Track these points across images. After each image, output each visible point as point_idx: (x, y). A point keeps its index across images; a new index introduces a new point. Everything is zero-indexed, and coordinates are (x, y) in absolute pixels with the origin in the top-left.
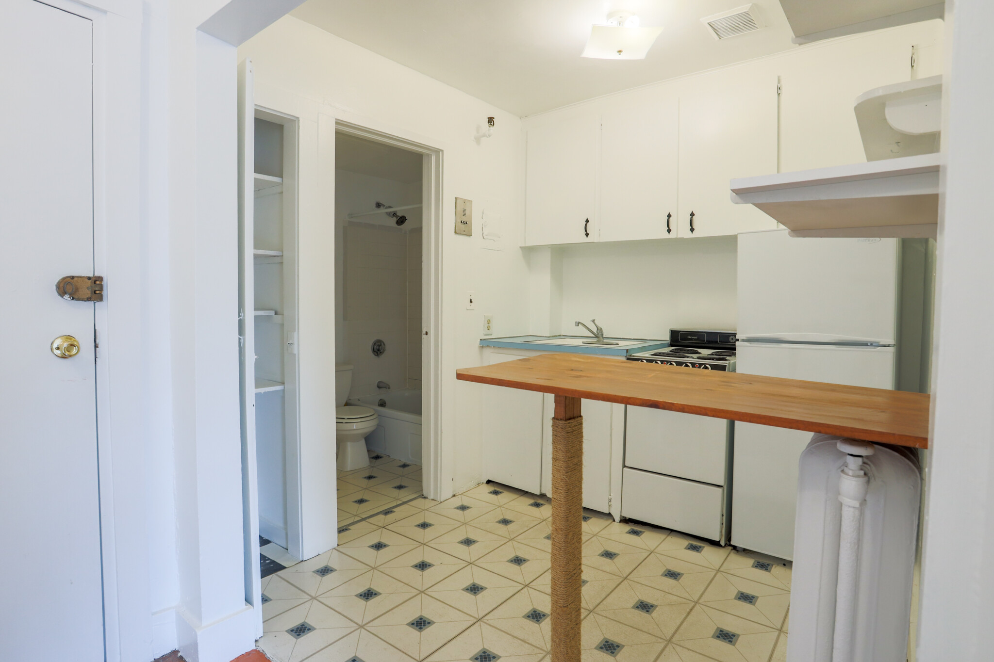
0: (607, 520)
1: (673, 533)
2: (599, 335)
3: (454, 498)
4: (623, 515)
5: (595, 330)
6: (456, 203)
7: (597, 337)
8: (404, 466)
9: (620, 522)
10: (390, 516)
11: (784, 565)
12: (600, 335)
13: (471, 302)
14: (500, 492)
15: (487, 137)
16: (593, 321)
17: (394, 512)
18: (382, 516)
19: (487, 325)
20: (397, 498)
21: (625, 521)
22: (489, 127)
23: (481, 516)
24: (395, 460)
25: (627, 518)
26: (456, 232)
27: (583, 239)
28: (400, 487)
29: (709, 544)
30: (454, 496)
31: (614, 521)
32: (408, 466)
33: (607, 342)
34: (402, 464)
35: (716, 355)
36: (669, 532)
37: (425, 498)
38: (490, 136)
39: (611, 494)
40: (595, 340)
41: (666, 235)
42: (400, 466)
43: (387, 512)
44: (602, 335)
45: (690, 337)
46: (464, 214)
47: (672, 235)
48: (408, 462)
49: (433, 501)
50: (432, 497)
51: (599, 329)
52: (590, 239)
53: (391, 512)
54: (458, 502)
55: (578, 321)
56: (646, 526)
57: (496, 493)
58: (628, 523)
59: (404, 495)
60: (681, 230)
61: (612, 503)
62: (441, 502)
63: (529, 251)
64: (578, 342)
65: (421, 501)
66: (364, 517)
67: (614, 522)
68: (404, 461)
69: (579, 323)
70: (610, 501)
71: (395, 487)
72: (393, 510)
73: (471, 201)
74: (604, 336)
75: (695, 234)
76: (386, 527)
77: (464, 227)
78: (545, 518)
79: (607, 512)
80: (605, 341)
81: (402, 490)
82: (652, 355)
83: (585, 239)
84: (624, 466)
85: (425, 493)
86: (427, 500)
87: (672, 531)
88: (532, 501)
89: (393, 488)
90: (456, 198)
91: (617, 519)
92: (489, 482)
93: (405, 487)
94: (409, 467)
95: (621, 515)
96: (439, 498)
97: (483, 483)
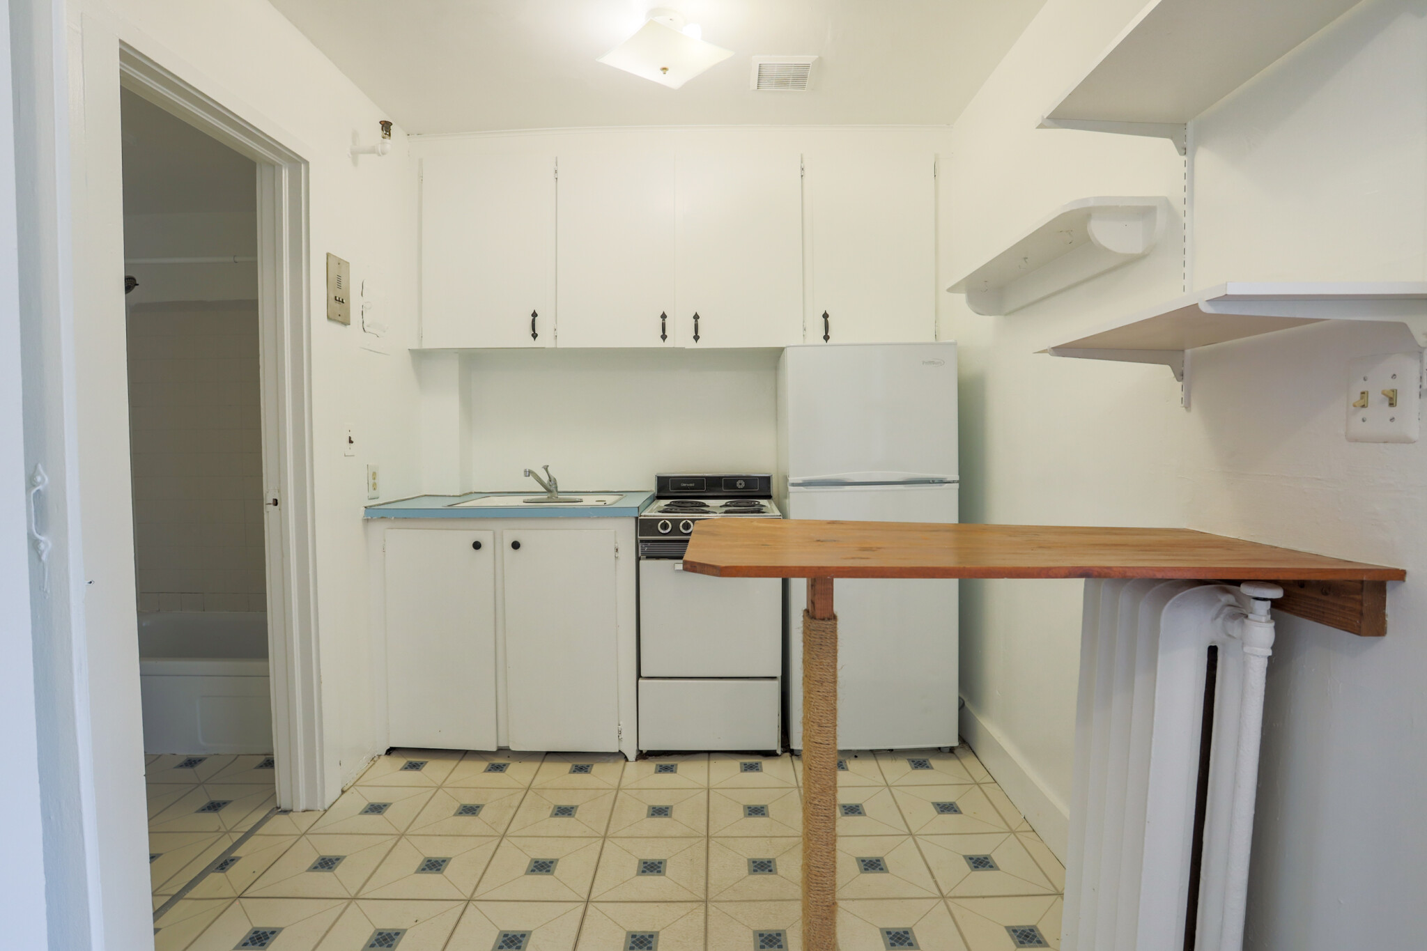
0: (615, 762)
1: (711, 755)
2: (550, 488)
3: (344, 795)
4: (640, 749)
5: (545, 479)
6: (327, 264)
7: (549, 491)
8: (191, 763)
9: (636, 760)
10: (233, 870)
11: (856, 757)
12: (552, 488)
13: (351, 442)
14: (422, 764)
15: (379, 155)
16: (546, 468)
17: (239, 858)
18: (216, 877)
19: (371, 482)
20: (223, 829)
21: (643, 756)
22: (383, 138)
23: (419, 814)
24: (160, 756)
25: (644, 752)
26: (329, 318)
27: (529, 342)
28: (214, 807)
29: (761, 757)
30: (343, 792)
31: (626, 759)
32: (200, 760)
33: (564, 499)
34: (182, 760)
35: (734, 506)
36: (707, 755)
37: (286, 812)
38: (383, 154)
39: (621, 723)
40: (545, 497)
41: (659, 343)
42: (181, 766)
43: (224, 864)
44: (556, 487)
45: (684, 485)
46: (339, 287)
47: (669, 343)
48: (196, 754)
49: (306, 813)
50: (302, 806)
51: (552, 479)
52: (538, 343)
53: (232, 860)
54: (358, 801)
55: (528, 468)
56: (673, 756)
57: (414, 766)
58: (647, 759)
59: (235, 819)
60: (680, 337)
61: (622, 736)
62: (326, 811)
63: (421, 357)
64: (517, 501)
65: (279, 822)
66: (175, 891)
67: (627, 763)
68: (185, 752)
69: (530, 472)
70: (620, 732)
71: (203, 810)
72: (233, 855)
73: (348, 263)
74: (559, 490)
75: (701, 344)
76: (244, 895)
77: (339, 308)
78: (527, 785)
79: (617, 751)
80: (561, 497)
81: (224, 812)
82: (659, 512)
83: (531, 343)
84: (639, 676)
85: (283, 800)
86: (291, 814)
87: (709, 752)
88: (484, 765)
89: (197, 812)
90: (328, 255)
91: (632, 755)
92: (390, 751)
93: (225, 803)
94: (204, 763)
95: (638, 750)
96: (319, 804)
97: (379, 756)
